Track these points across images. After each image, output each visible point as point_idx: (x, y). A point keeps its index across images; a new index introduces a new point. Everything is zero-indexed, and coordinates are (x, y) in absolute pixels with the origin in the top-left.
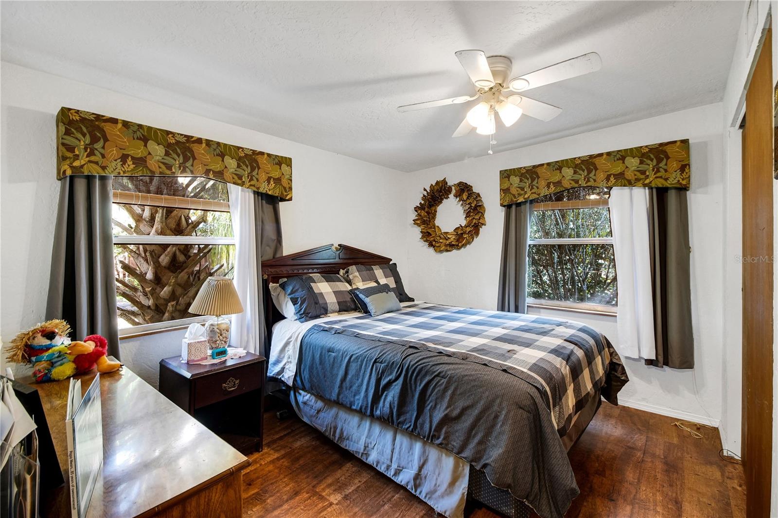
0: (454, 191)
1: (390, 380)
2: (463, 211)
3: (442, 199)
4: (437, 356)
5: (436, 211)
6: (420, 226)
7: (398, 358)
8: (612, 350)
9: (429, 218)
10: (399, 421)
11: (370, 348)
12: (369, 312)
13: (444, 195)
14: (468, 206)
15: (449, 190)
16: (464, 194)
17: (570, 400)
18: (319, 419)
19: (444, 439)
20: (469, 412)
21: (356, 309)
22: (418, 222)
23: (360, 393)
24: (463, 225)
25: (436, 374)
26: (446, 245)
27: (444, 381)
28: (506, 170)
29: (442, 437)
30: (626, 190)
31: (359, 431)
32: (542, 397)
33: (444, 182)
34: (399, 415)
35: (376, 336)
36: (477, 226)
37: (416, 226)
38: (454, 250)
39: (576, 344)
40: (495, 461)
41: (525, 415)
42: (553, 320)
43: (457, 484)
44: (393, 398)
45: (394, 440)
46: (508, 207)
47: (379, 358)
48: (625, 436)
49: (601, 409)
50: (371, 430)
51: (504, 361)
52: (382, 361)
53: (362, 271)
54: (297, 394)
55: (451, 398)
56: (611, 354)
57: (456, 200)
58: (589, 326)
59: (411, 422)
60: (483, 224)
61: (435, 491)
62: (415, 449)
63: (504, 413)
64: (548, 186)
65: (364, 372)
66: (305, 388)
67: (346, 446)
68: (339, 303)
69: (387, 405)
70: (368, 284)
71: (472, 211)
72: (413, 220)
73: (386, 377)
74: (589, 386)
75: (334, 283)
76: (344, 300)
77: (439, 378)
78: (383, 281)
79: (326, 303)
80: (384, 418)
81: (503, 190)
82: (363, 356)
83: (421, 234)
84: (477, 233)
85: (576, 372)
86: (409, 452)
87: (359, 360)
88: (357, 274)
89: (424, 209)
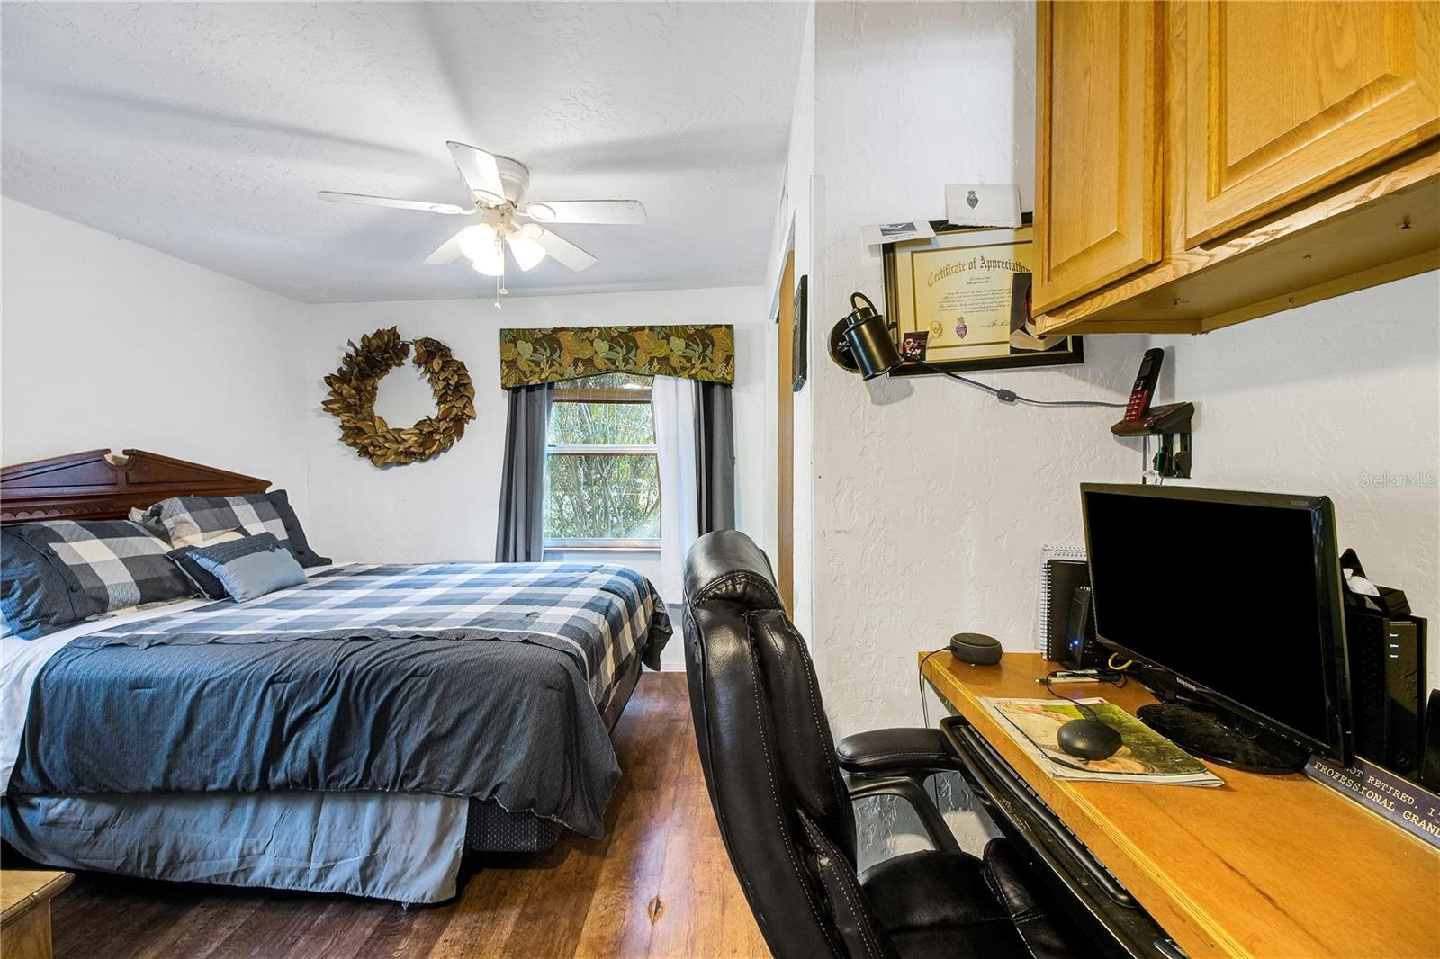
0: (413, 353)
1: (309, 708)
2: (432, 391)
3: (390, 367)
4: (410, 643)
5: (377, 389)
6: (338, 415)
7: (328, 663)
8: (655, 596)
9: (360, 400)
10: (329, 777)
11: (255, 659)
12: (229, 595)
13: (393, 359)
14: (442, 384)
15: (405, 350)
16: (435, 361)
17: (609, 667)
18: (102, 845)
19: (425, 775)
20: (470, 717)
21: (188, 592)
22: (335, 406)
23: (230, 754)
24: (433, 417)
25: (408, 673)
26: (398, 453)
27: (426, 681)
28: (510, 330)
29: (421, 774)
30: (671, 380)
31: (224, 831)
32: (577, 665)
33: (393, 333)
34: (330, 766)
35: (267, 635)
36: (460, 420)
37: (330, 414)
38: (415, 463)
39: (615, 593)
40: (512, 775)
41: (555, 694)
42: (582, 566)
43: (447, 840)
44: (317, 739)
45: (316, 817)
46: (515, 391)
47: (280, 673)
48: (667, 709)
49: (640, 684)
50: (260, 817)
51: (525, 629)
52: (289, 676)
53: (200, 509)
54: (22, 812)
55: (439, 703)
56: (654, 602)
57: (417, 371)
58: (631, 568)
59: (357, 769)
60: (470, 417)
61: (404, 872)
62: (364, 817)
63: (525, 701)
64: (576, 364)
65: (243, 708)
66: (54, 788)
67: (188, 875)
68: (140, 584)
69: (302, 755)
70: (218, 535)
71: (450, 392)
72: (323, 403)
73: (298, 704)
74: (630, 646)
75: (122, 539)
76: (156, 576)
77: (415, 679)
78: (256, 528)
79: (103, 588)
80: (294, 782)
81: (506, 362)
82: (239, 677)
83: (342, 432)
84: (460, 433)
85: (615, 628)
86: (350, 827)
87: (228, 688)
88: (187, 516)
89: (349, 382)
